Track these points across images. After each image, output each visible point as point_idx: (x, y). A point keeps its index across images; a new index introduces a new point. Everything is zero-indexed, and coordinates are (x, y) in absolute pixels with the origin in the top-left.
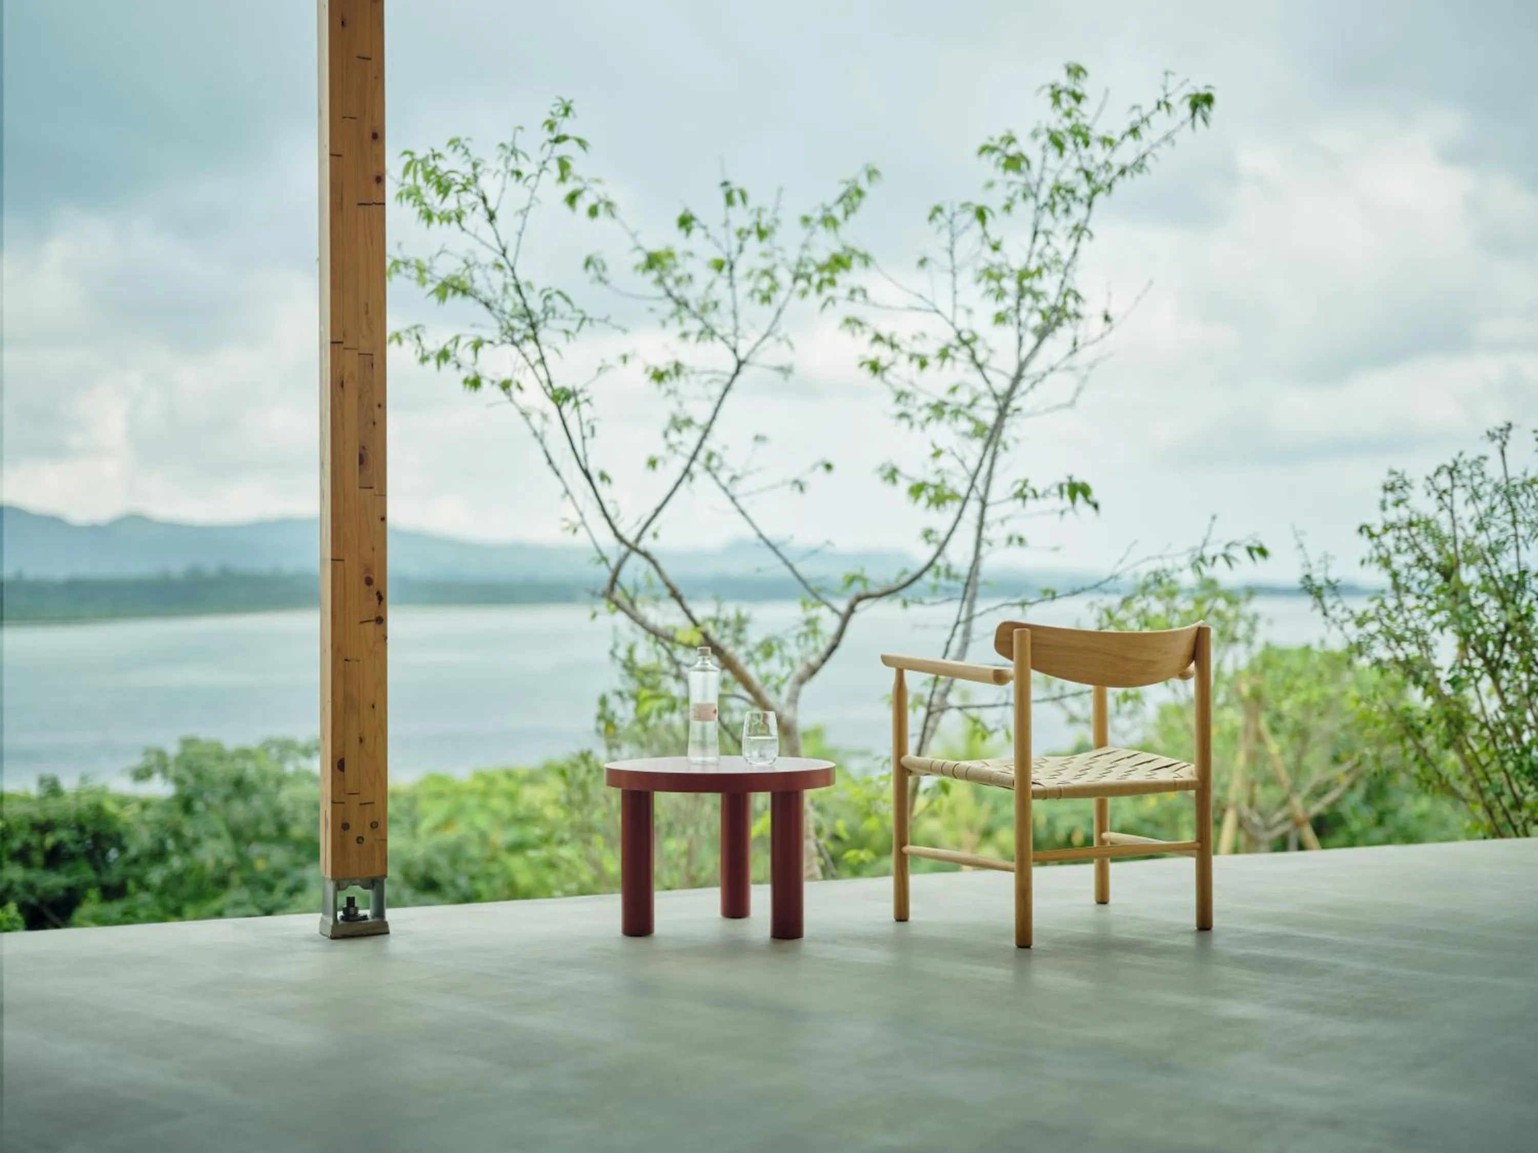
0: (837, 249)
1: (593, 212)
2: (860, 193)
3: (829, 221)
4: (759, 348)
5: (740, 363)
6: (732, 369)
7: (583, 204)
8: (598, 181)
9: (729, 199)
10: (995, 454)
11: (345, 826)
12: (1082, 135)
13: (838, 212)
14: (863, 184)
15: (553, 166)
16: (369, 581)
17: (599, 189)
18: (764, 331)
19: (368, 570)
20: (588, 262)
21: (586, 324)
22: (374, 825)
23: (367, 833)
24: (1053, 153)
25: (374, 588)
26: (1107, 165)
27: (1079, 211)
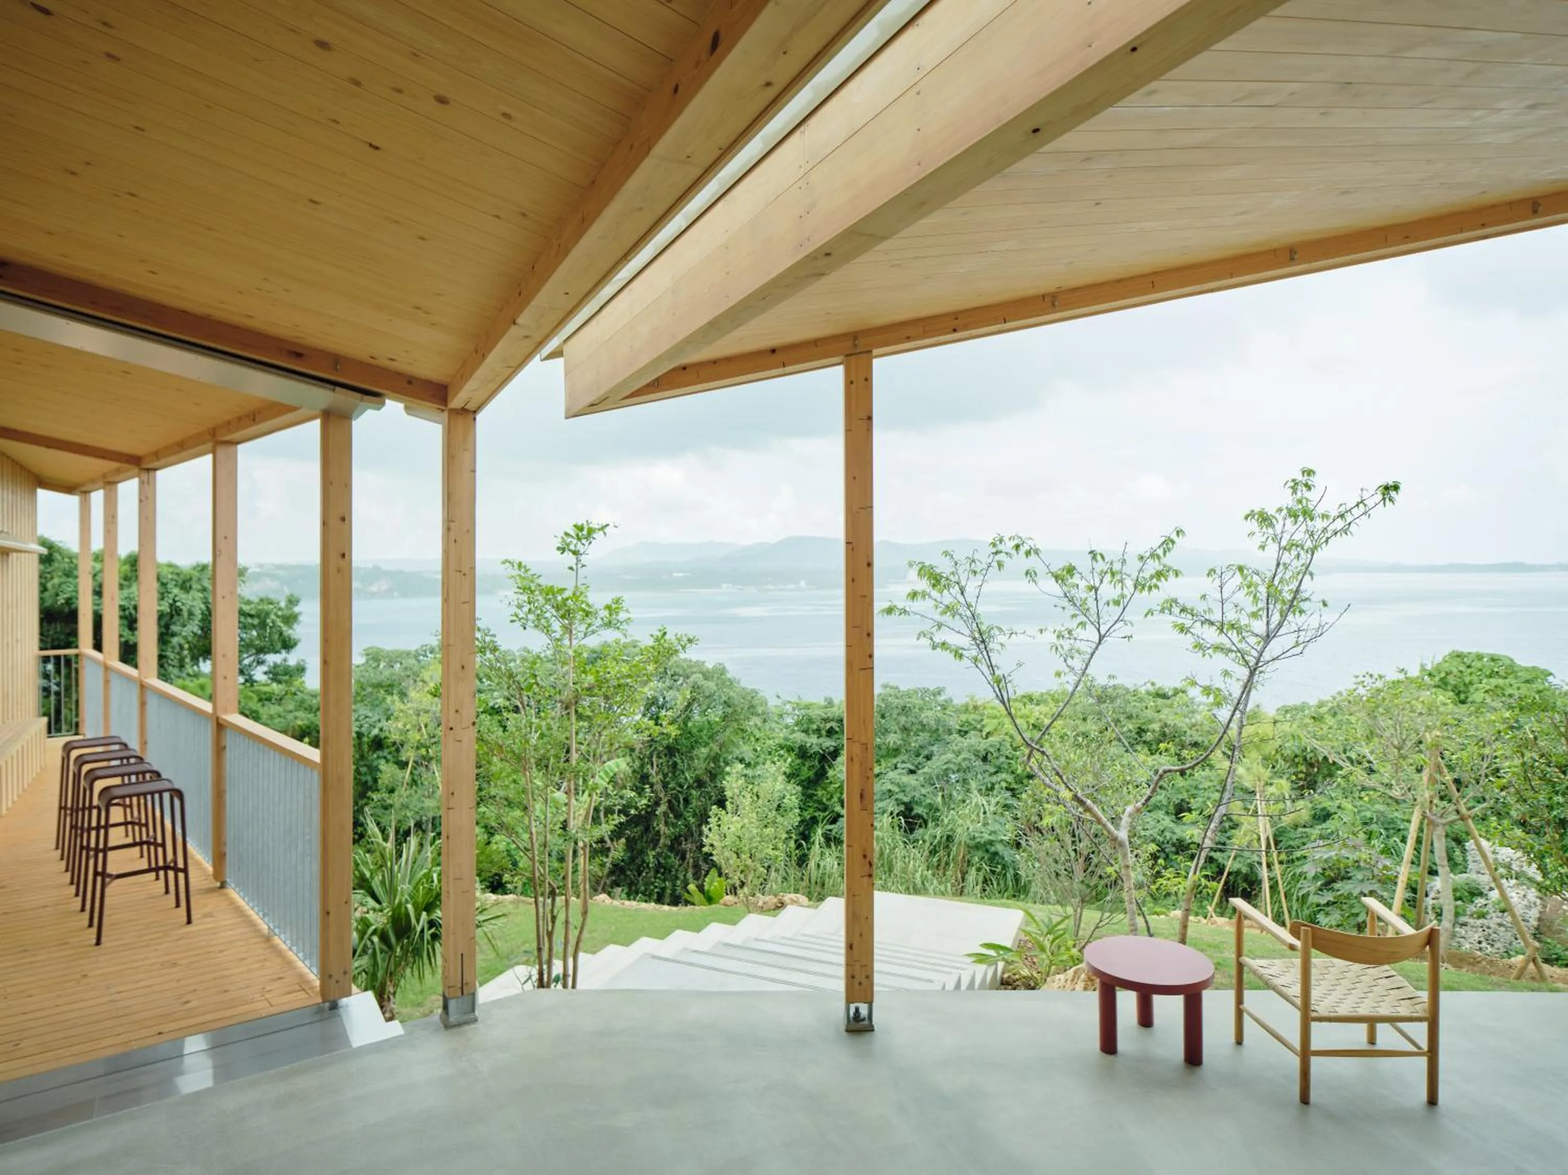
0: (1160, 568)
1: (1028, 553)
2: (1173, 542)
3: (1153, 555)
4: (1112, 630)
5: (1101, 638)
6: (1097, 640)
7: (1023, 549)
8: (1031, 539)
9: (1094, 558)
10: (1249, 691)
11: (853, 977)
12: (1308, 514)
13: (1160, 552)
14: (1174, 537)
15: (995, 564)
16: (865, 856)
17: (1030, 543)
18: (1116, 619)
19: (865, 850)
20: (1027, 573)
21: (1013, 635)
22: (867, 977)
23: (864, 981)
24: (1289, 521)
25: (868, 860)
26: (1325, 530)
27: (1305, 558)
